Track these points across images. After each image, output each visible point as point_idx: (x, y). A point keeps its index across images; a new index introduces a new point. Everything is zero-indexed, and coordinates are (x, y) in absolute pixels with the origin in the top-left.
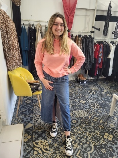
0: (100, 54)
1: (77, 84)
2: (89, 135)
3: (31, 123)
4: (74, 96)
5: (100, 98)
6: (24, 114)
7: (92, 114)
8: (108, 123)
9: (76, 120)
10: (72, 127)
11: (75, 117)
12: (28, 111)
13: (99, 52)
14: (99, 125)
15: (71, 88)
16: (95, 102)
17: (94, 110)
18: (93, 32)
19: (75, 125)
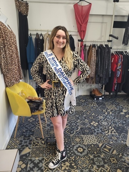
0: (118, 66)
1: (91, 100)
2: (96, 170)
3: (29, 148)
4: (84, 116)
5: (116, 120)
6: (24, 135)
7: (104, 141)
8: (123, 155)
9: (82, 148)
10: (76, 157)
11: (82, 143)
12: (28, 131)
13: (117, 64)
14: (110, 157)
15: (82, 106)
16: (109, 125)
17: (107, 136)
18: (111, 41)
19: (81, 155)
